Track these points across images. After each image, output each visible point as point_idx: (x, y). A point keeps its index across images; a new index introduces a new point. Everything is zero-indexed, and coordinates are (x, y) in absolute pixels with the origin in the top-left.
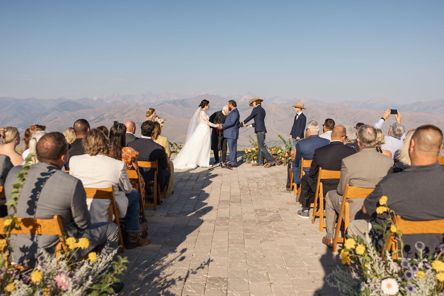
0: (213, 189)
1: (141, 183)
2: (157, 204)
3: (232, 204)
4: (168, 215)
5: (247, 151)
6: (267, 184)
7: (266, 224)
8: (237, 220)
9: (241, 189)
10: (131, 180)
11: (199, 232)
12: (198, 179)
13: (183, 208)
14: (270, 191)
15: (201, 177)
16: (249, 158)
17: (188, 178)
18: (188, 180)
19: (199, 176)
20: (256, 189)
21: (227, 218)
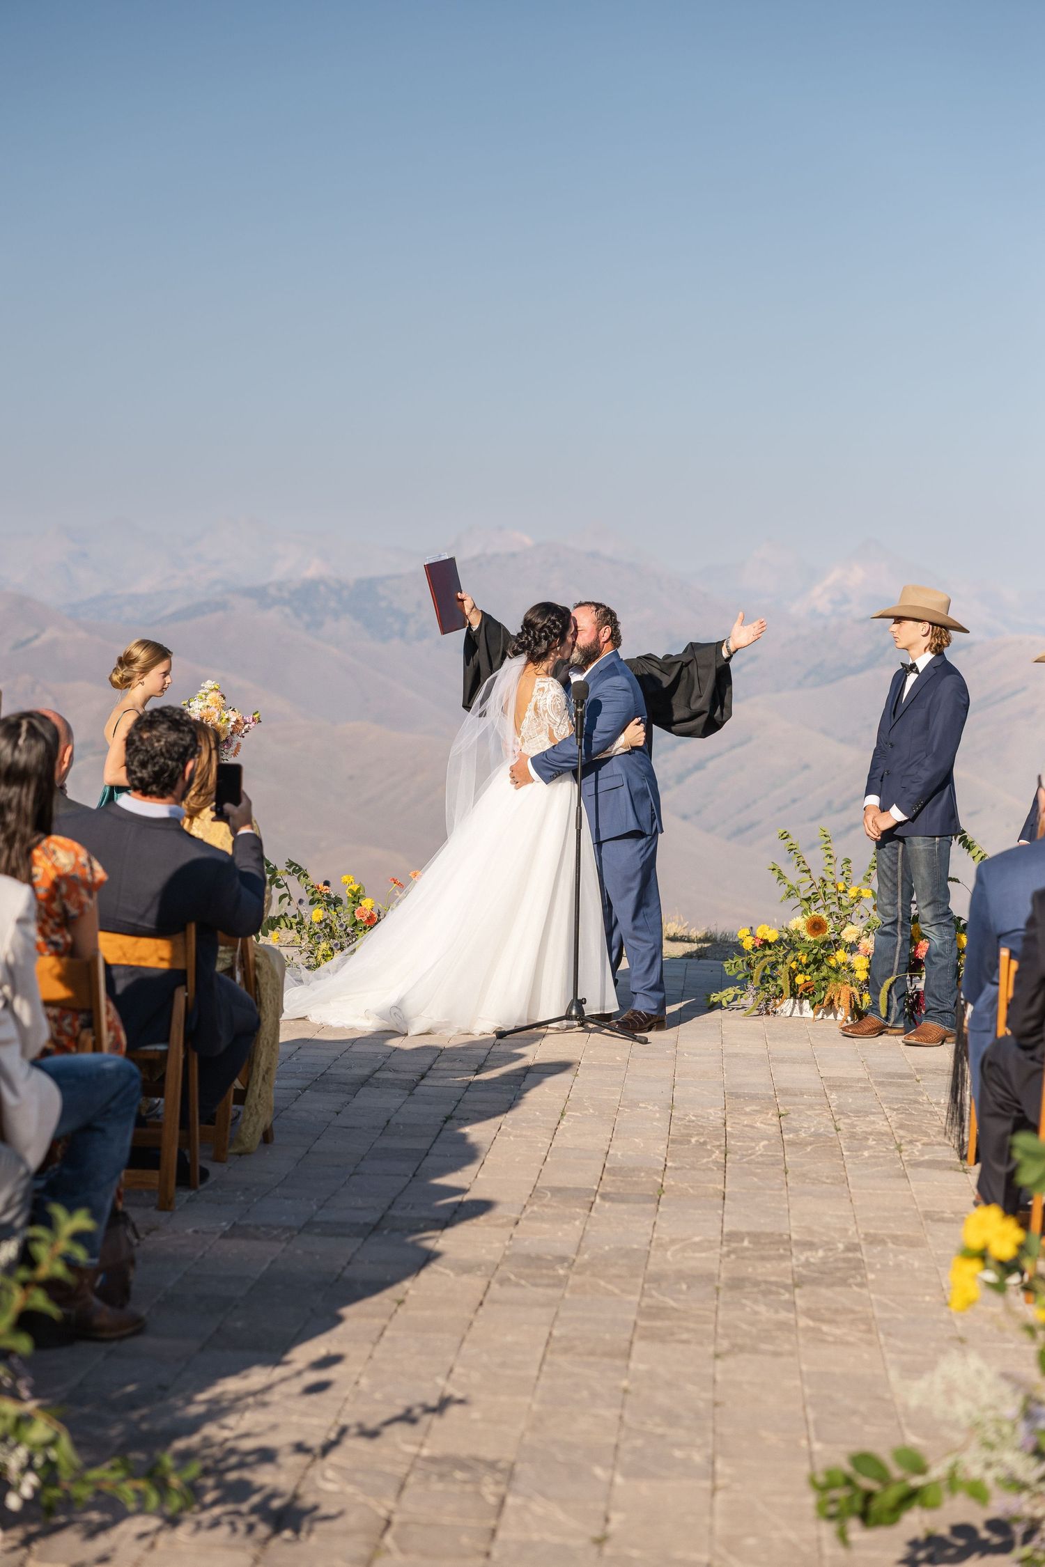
0: (509, 1135)
1: (109, 1029)
2: (178, 1184)
3: (607, 1205)
4: (236, 1231)
5: (752, 934)
6: (841, 1126)
7: (771, 1292)
8: (614, 1271)
9: (673, 1141)
10: (54, 1012)
11: (401, 1302)
12: (423, 1082)
13: (321, 1208)
14: (849, 1157)
15: (441, 1074)
16: (764, 979)
17: (366, 1071)
18: (363, 1085)
19: (430, 1069)
20: (765, 1142)
21: (562, 1259)
